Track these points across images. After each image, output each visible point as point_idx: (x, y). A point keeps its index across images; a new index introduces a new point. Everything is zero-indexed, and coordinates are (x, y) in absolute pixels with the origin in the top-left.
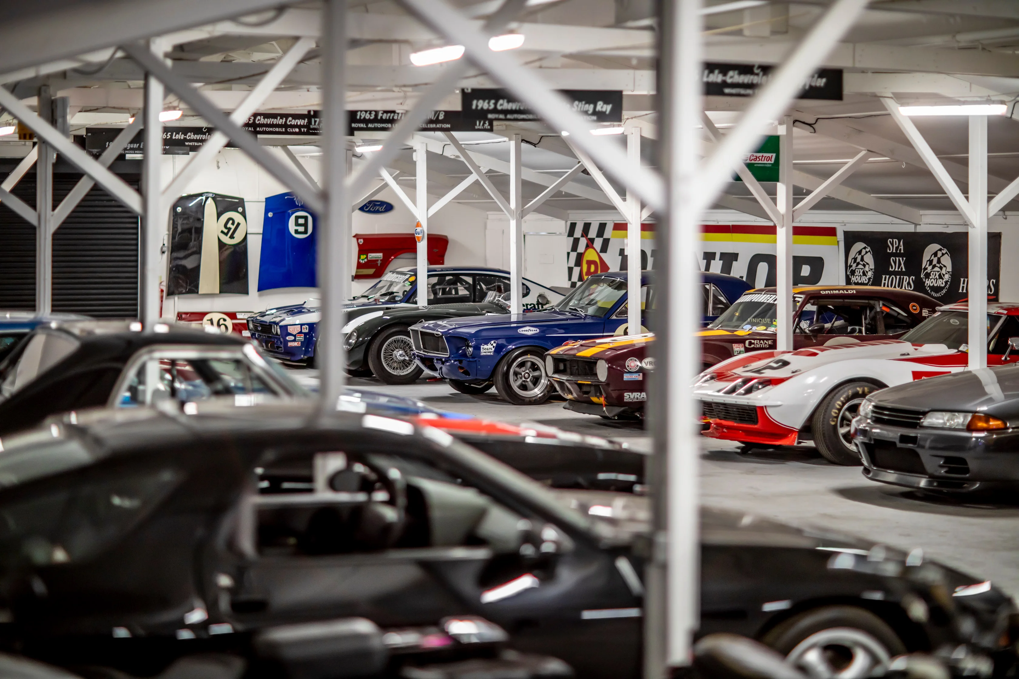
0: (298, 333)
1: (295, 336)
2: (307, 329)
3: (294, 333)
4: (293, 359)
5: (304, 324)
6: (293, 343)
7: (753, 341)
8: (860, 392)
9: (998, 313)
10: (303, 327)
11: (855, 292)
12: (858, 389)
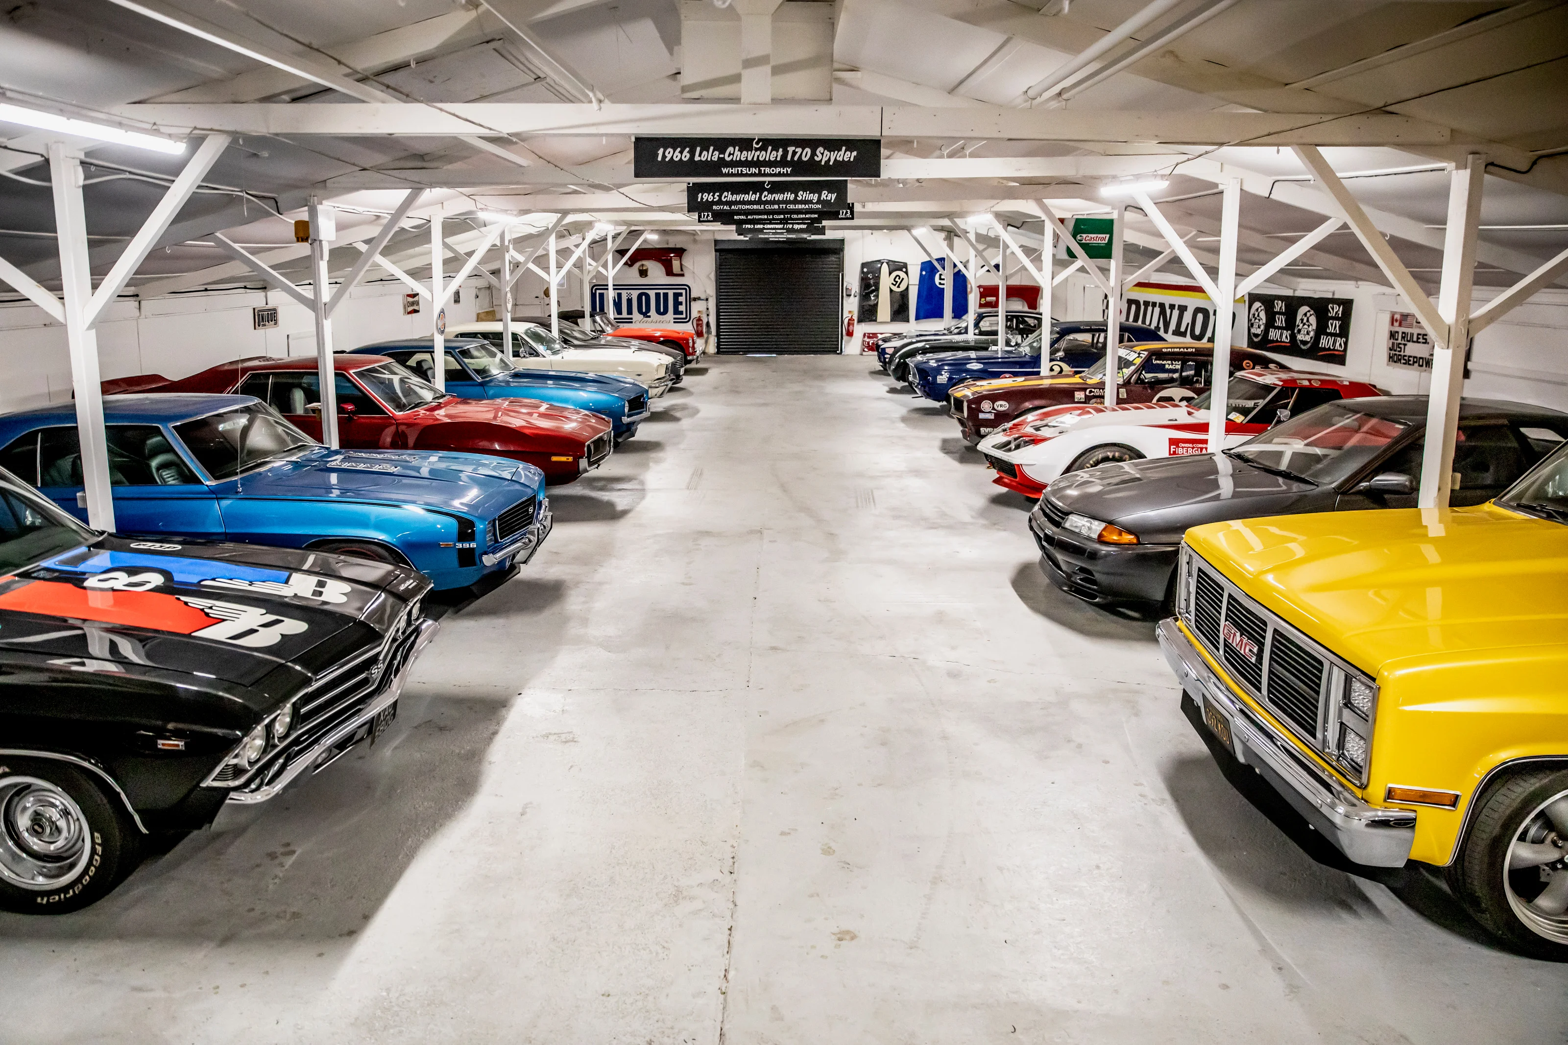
7: (1093, 390)
8: (1111, 457)
9: (1274, 384)
11: (1194, 350)
12: (1109, 453)
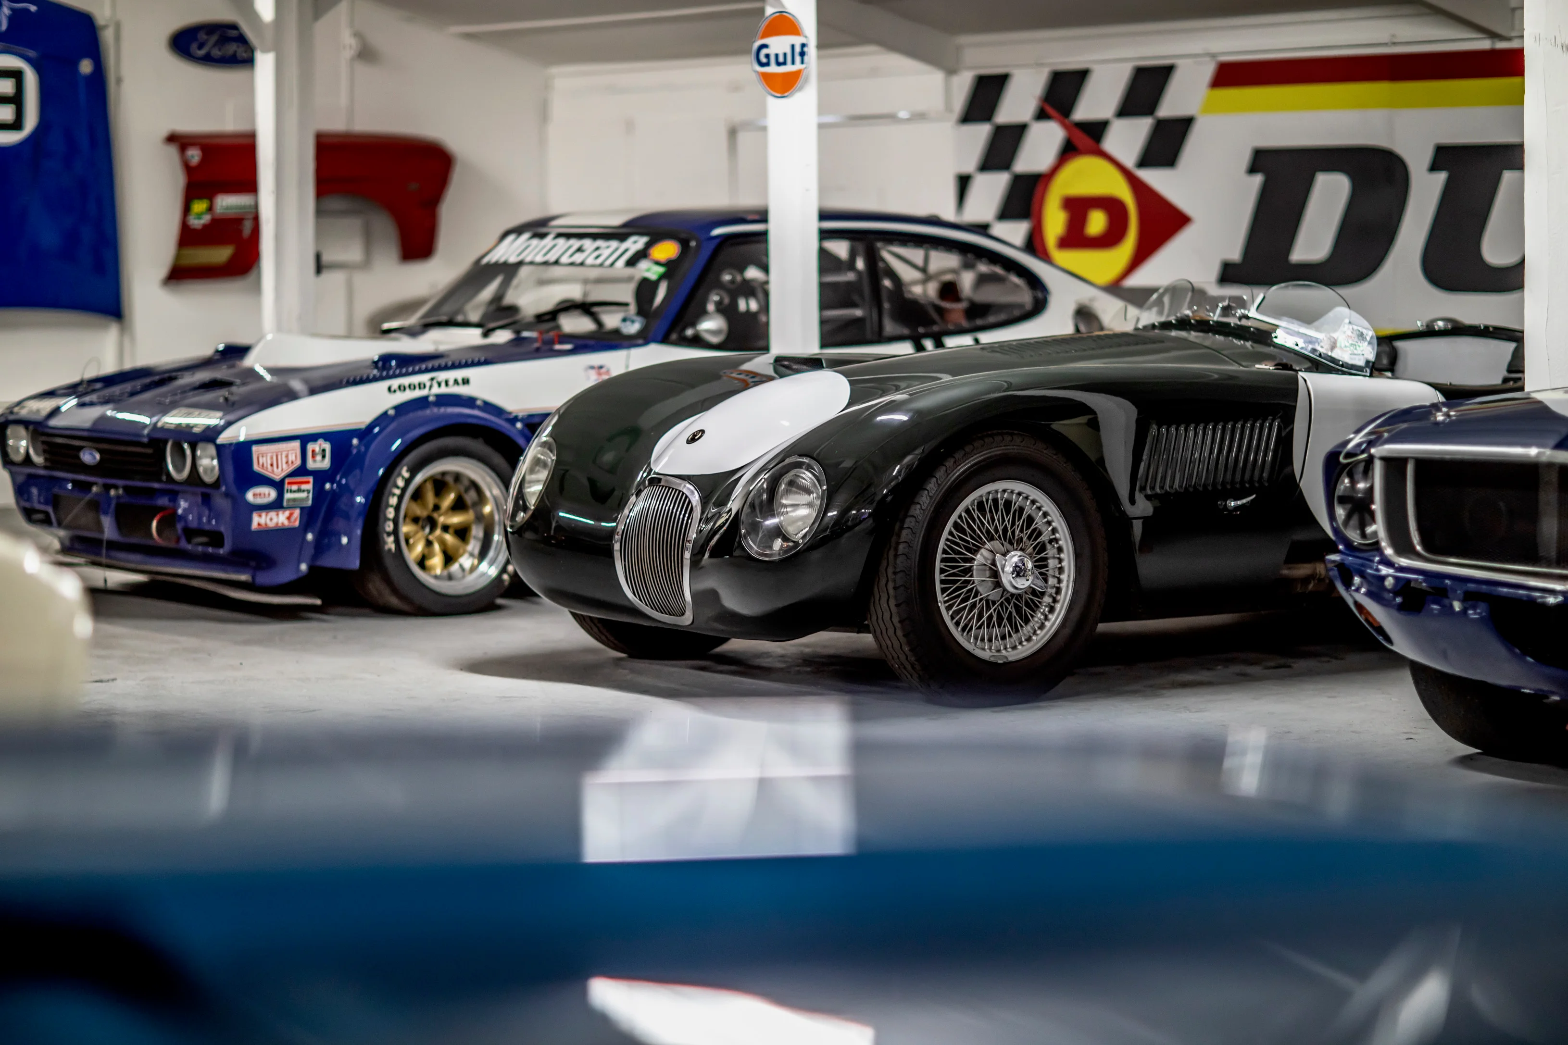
0: (291, 475)
1: (279, 486)
2: (324, 457)
3: (277, 474)
4: (264, 578)
5: (313, 437)
6: (272, 514)
10: (310, 447)
